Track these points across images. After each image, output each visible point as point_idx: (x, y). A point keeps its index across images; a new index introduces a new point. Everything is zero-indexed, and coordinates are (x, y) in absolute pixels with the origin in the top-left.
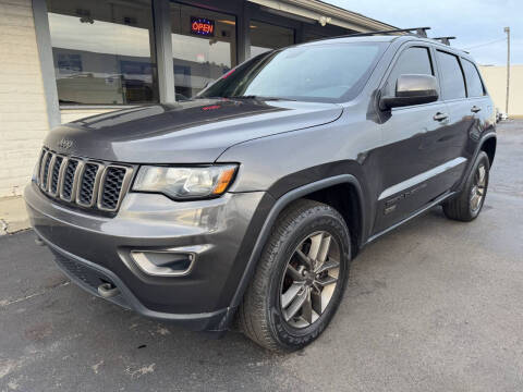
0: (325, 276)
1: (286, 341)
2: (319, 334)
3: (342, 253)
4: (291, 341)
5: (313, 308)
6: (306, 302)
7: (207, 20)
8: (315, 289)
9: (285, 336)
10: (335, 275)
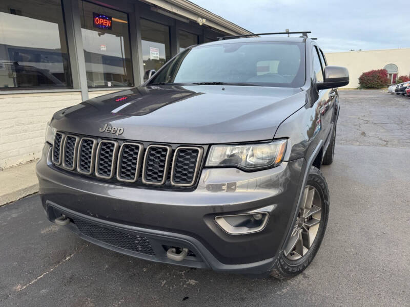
0: (311, 219)
1: (287, 271)
2: (309, 263)
3: (323, 201)
4: (290, 270)
5: (304, 245)
6: (299, 241)
7: (107, 17)
8: (304, 230)
9: (286, 268)
10: (318, 218)
